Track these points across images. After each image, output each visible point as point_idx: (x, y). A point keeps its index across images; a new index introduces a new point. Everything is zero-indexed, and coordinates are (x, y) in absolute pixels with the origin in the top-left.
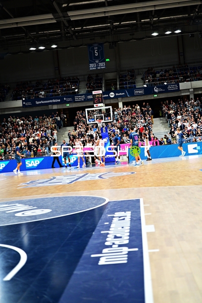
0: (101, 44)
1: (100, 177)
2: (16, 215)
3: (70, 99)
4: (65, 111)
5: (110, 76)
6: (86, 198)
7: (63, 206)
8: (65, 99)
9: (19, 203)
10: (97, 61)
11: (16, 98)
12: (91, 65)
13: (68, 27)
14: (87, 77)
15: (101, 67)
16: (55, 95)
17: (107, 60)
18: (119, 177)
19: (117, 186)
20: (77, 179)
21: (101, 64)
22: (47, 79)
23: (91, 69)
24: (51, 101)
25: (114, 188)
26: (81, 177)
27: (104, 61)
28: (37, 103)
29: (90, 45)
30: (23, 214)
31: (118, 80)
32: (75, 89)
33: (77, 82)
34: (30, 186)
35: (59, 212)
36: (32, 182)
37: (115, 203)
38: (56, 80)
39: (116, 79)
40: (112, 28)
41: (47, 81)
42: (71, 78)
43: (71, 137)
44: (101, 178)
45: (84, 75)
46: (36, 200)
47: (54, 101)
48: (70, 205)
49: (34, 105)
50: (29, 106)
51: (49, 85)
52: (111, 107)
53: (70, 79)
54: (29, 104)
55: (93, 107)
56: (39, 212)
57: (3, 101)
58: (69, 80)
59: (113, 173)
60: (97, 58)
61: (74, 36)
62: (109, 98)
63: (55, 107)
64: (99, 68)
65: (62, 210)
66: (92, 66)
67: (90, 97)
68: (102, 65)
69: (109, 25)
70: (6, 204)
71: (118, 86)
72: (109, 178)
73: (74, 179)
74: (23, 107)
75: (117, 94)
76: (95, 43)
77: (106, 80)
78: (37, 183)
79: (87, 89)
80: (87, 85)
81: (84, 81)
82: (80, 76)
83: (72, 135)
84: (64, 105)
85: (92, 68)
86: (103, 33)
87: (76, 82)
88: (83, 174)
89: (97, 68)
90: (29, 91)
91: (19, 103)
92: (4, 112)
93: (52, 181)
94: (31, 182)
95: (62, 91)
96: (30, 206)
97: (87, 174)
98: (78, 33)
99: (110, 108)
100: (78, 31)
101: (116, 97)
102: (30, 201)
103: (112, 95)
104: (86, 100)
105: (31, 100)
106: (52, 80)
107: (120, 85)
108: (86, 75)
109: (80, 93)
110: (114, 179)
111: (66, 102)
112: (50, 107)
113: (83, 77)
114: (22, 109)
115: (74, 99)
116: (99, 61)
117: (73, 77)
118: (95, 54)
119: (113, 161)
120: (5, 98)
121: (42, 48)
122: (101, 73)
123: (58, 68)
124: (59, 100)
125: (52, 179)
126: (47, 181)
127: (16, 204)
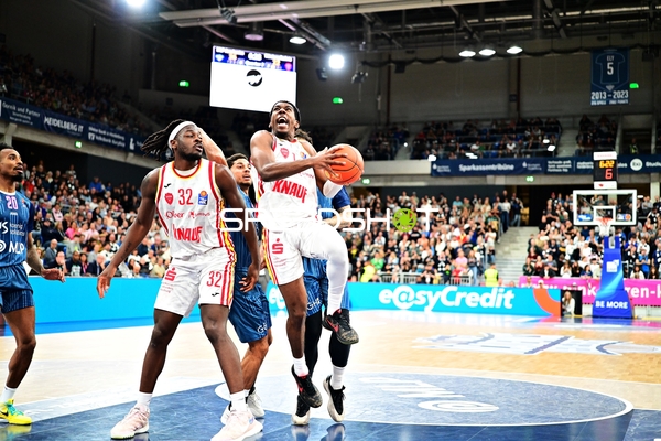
0: (624, 50)
1: (600, 348)
2: (422, 405)
3: (535, 167)
4: (522, 191)
5: (636, 121)
6: (576, 392)
7: (523, 402)
8: (525, 165)
9: (424, 381)
10: (610, 88)
11: (418, 154)
12: (596, 95)
13: (550, 11)
14: (579, 119)
15: (617, 99)
16: (503, 155)
17: (634, 86)
18: (647, 355)
19: (646, 377)
20: (545, 347)
21: (618, 94)
22: (488, 120)
23: (593, 103)
24: (493, 167)
25: (640, 380)
26: (554, 344)
27: (627, 88)
28: (463, 168)
29: (595, 51)
30: (436, 405)
31: (654, 132)
32: (548, 145)
33: (556, 130)
34: (440, 346)
35: (518, 415)
36: (442, 338)
37: (650, 415)
38: (508, 122)
39: (650, 130)
40: (652, 16)
41: (489, 123)
42: (544, 121)
43: (532, 250)
44: (604, 351)
45: (574, 116)
46: (458, 380)
47: (500, 167)
48: (541, 404)
49: (456, 173)
50: (446, 175)
51: (493, 131)
52: (634, 192)
53: (541, 123)
54: (446, 169)
55: (591, 187)
56: (469, 407)
57: (392, 159)
58: (538, 123)
59: (631, 344)
60: (610, 79)
61: (562, 32)
62: (629, 171)
63: (501, 181)
64: (612, 102)
65: (523, 412)
66: (597, 99)
67: (582, 165)
68: (621, 96)
69: (646, 8)
70: (394, 378)
71: (653, 147)
72: (624, 354)
73: (539, 346)
74: (431, 175)
75: (648, 164)
76: (610, 47)
77: (624, 131)
78: (453, 342)
79: (577, 147)
80: (577, 138)
81: (573, 128)
82: (564, 117)
83: (536, 247)
84: (521, 178)
85: (596, 100)
86: (630, 25)
87: (553, 129)
88: (559, 337)
89: (608, 102)
90: (449, 141)
91: (424, 166)
92: (391, 181)
93: (487, 343)
95: (520, 146)
96: (447, 389)
97: (566, 338)
98: (573, 24)
99: (631, 195)
100: (573, 20)
101: (645, 170)
102: (446, 379)
103: (637, 164)
104: (574, 171)
105: (451, 162)
106: (499, 122)
107: (657, 143)
108: (579, 116)
109: (560, 155)
110: (636, 358)
111: (527, 172)
112: (490, 180)
113: (571, 120)
114: (429, 178)
115: (545, 166)
116: (616, 86)
117: (548, 119)
118: (606, 70)
119: (626, 317)
120: (396, 152)
121: (487, 52)
122: (614, 115)
123: (516, 98)
124: (512, 167)
125: (485, 339)
126: (475, 342)
127: (417, 382)
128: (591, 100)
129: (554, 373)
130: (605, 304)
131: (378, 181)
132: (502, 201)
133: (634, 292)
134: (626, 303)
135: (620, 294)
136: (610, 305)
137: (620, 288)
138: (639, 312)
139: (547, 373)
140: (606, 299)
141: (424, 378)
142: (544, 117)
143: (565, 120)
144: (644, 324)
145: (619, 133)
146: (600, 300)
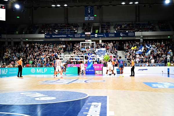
0: (92, 6)
1: (85, 81)
2: (36, 99)
3: (72, 36)
4: (69, 42)
5: (96, 24)
6: (76, 93)
7: (63, 96)
8: (69, 35)
10: (89, 16)
11: (40, 33)
12: (86, 18)
14: (82, 24)
16: (64, 33)
17: (95, 16)
20: (72, 82)
21: (91, 18)
24: (61, 36)
25: (93, 89)
26: (74, 81)
27: (93, 16)
28: (53, 36)
29: (86, 6)
30: (40, 99)
31: (100, 27)
32: (75, 30)
33: (77, 26)
35: (60, 100)
37: (93, 97)
39: (99, 27)
41: (60, 24)
42: (74, 24)
45: (81, 23)
47: (63, 36)
48: (67, 96)
49: (51, 37)
50: (49, 38)
51: (61, 27)
52: (95, 42)
54: (49, 36)
55: (84, 41)
56: (49, 98)
57: (34, 34)
58: (72, 25)
59: (93, 80)
60: (89, 14)
62: (94, 37)
63: (63, 40)
64: (90, 20)
65: (62, 99)
67: (83, 36)
68: (92, 18)
70: (30, 92)
72: (91, 82)
75: (99, 35)
76: (89, 5)
78: (49, 82)
79: (82, 31)
80: (82, 29)
81: (81, 26)
82: (79, 23)
84: (69, 39)
85: (86, 19)
88: (76, 79)
90: (49, 29)
91: (43, 36)
92: (34, 40)
94: (45, 81)
97: (78, 79)
101: (98, 37)
102: (44, 92)
103: (96, 35)
104: (81, 37)
106: (62, 24)
107: (101, 30)
108: (82, 23)
109: (78, 33)
110: (93, 83)
111: (70, 37)
112: (60, 39)
113: (80, 24)
114: (44, 39)
115: (74, 36)
116: (91, 15)
117: (75, 23)
118: (88, 11)
119: (93, 73)
120: (35, 32)
121: (59, 6)
122: (91, 23)
123: (67, 18)
124: (66, 36)
125: (57, 81)
126: (54, 82)
127: (36, 93)
128: (85, 19)
129: (72, 88)
130: (88, 70)
131: (30, 40)
132: (63, 45)
133: (95, 67)
134: (93, 70)
135: (92, 68)
136: (90, 70)
137: (92, 66)
138: (96, 72)
139: (71, 88)
140: (88, 69)
141: (38, 92)
142: (74, 23)
143: (79, 24)
144: (98, 75)
145: (92, 28)
146: (87, 69)
